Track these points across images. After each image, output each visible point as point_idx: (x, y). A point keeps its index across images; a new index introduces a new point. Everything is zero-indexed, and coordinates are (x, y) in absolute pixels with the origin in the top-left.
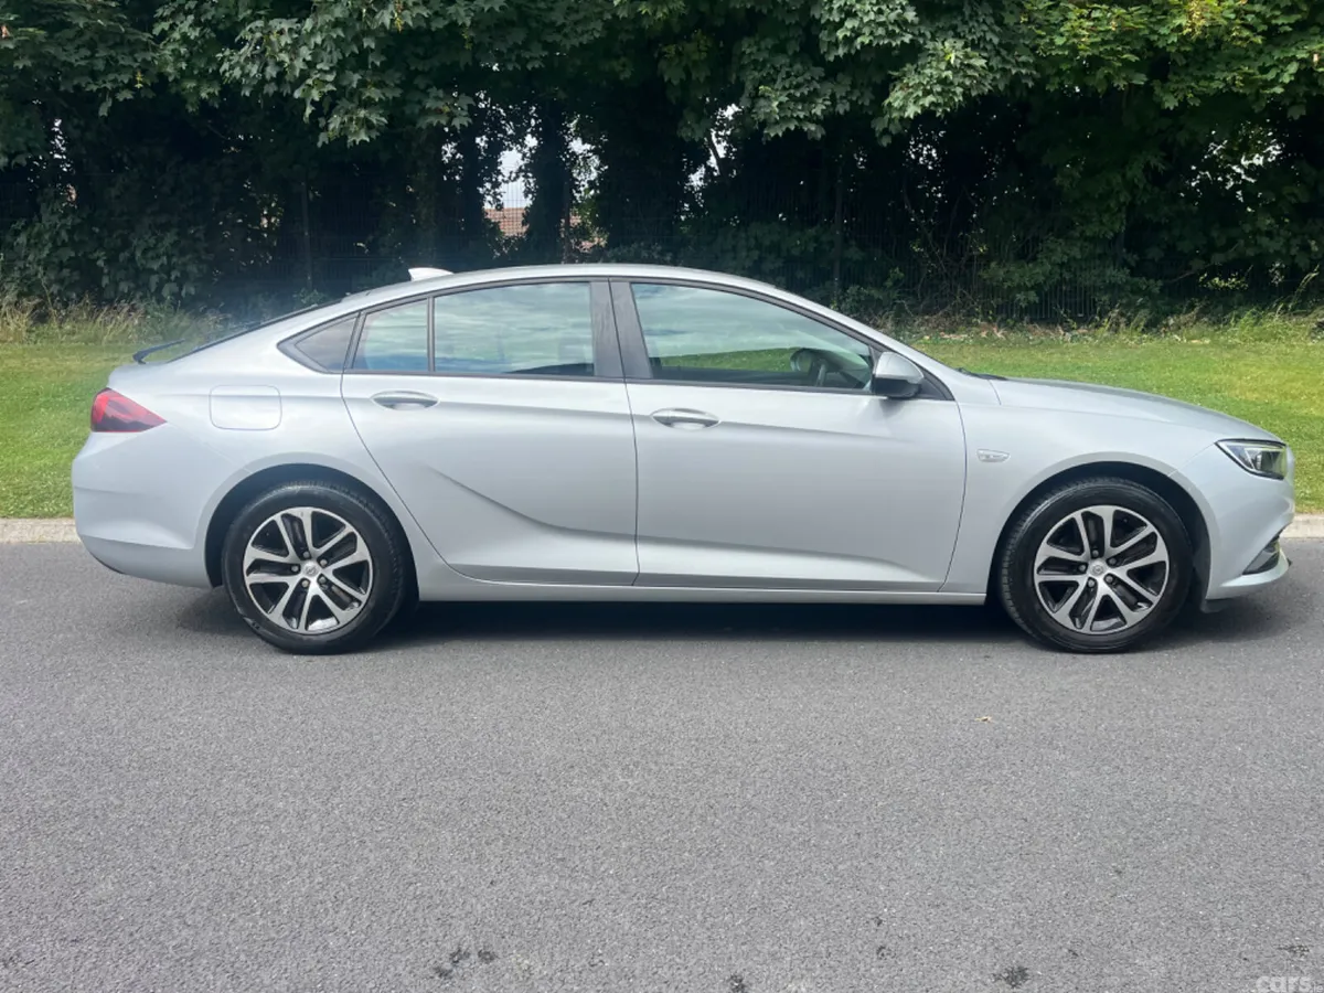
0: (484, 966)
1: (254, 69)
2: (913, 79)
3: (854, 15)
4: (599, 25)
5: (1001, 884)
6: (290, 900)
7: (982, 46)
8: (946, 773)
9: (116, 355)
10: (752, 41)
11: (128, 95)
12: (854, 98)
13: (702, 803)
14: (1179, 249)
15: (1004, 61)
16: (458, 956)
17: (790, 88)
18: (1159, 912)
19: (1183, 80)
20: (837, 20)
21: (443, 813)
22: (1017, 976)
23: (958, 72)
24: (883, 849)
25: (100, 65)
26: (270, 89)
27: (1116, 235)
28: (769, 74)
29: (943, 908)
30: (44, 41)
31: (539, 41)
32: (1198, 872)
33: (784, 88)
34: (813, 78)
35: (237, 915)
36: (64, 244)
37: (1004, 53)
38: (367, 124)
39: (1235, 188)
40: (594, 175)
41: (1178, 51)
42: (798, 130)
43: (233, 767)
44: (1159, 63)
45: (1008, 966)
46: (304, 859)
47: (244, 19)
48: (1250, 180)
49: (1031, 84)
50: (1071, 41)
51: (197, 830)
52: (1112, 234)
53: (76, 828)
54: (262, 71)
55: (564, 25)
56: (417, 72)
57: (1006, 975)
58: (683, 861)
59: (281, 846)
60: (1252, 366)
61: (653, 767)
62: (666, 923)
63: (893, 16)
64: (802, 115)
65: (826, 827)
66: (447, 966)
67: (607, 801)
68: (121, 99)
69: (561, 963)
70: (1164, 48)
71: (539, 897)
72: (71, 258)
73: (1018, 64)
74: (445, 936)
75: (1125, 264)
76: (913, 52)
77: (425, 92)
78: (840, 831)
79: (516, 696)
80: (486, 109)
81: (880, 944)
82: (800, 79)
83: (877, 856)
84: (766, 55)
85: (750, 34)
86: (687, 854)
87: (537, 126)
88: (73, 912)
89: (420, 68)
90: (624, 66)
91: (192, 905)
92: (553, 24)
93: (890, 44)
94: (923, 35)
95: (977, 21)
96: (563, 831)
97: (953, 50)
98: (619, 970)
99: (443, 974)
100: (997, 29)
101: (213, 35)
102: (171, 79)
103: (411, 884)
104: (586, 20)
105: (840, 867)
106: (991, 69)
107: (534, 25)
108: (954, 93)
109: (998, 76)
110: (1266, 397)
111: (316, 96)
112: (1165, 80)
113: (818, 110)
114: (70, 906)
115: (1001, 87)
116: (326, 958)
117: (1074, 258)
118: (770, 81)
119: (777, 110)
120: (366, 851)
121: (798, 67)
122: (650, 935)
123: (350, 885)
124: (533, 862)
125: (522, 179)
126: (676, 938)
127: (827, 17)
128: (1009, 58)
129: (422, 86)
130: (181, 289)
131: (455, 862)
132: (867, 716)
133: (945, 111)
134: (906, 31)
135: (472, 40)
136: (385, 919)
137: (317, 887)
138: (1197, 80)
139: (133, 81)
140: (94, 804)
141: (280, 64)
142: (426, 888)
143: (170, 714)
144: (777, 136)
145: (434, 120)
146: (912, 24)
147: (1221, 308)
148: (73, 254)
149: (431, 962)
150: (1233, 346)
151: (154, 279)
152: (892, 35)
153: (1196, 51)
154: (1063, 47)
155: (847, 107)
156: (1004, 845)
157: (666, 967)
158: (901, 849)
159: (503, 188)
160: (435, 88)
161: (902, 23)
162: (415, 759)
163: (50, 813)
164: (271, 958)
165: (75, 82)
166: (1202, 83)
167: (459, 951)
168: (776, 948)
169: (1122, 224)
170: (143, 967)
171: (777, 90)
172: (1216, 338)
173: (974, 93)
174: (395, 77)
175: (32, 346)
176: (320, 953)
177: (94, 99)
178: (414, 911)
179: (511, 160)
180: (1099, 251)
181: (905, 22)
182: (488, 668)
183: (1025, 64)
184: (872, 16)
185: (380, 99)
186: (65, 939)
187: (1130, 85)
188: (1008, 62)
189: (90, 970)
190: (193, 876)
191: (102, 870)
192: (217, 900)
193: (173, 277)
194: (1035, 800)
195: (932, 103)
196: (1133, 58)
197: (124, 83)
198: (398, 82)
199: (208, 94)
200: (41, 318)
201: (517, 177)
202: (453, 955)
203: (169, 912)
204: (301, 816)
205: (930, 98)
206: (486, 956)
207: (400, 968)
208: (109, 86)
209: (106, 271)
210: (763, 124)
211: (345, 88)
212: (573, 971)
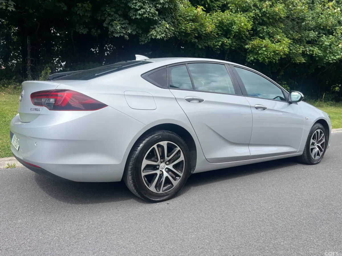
42: (123, 36)
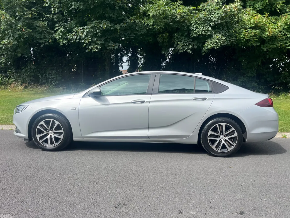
0: (125, 206)
1: (75, 37)
2: (210, 42)
3: (198, 28)
4: (145, 30)
5: (237, 197)
6: (82, 193)
7: (225, 35)
8: (223, 176)
9: (41, 95)
10: (177, 34)
11: (48, 44)
12: (198, 45)
13: (170, 180)
14: (267, 80)
15: (229, 39)
16: (119, 204)
17: (184, 43)
18: (272, 202)
19: (268, 45)
20: (195, 29)
21: (114, 179)
22: (242, 213)
23: (219, 40)
24: (210, 189)
25: (42, 37)
26: (78, 41)
27: (254, 76)
28: (180, 40)
29: (224, 200)
30: (31, 32)
31: (133, 33)
32: (280, 196)
33: (183, 43)
34: (189, 41)
35: (71, 195)
36: (32, 72)
37: (230, 37)
38: (97, 48)
39: (280, 67)
40: (142, 62)
41: (267, 39)
43: (68, 170)
44: (262, 41)
45: (240, 211)
46: (85, 186)
47: (73, 28)
48: (283, 65)
49: (235, 44)
50: (244, 36)
51: (61, 180)
52: (253, 76)
53: (35, 179)
54: (76, 38)
55: (138, 30)
56: (107, 38)
57: (239, 213)
58: (166, 190)
59: (79, 184)
60: (285, 103)
61: (158, 173)
62: (164, 200)
63: (206, 29)
64: (187, 48)
65: (197, 185)
66: (117, 206)
67: (149, 178)
68: (46, 44)
69: (141, 206)
70: (264, 38)
71: (136, 195)
72: (33, 75)
73: (233, 39)
74: (116, 201)
75: (256, 82)
76: (210, 37)
77: (109, 42)
78: (200, 186)
79: (128, 159)
80: (120, 48)
81: (211, 206)
82: (187, 41)
83: (209, 191)
84: (180, 36)
85: (176, 32)
86: (167, 188)
87: (131, 52)
88: (35, 194)
89: (108, 37)
90: (150, 38)
91: (61, 193)
92: (136, 30)
93: (205, 34)
94: (212, 33)
95: (224, 31)
96: (140, 183)
97: (218, 36)
98: (154, 208)
99: (116, 207)
100: (228, 32)
101: (67, 31)
102: (57, 39)
103: (108, 191)
104: (143, 29)
105: (201, 192)
106: (227, 40)
107: (132, 30)
108: (219, 44)
109: (228, 42)
110: (288, 109)
111: (87, 42)
112: (264, 44)
113: (190, 47)
114: (35, 193)
115: (229, 44)
116: (90, 203)
117: (245, 81)
118: (180, 41)
119: (181, 47)
120: (98, 185)
121: (186, 39)
122: (160, 202)
123: (95, 191)
124: (134, 189)
125: (127, 62)
126: (166, 203)
127: (192, 29)
128: (231, 38)
129: (108, 41)
130: (55, 82)
131: (117, 188)
132: (205, 166)
133: (217, 48)
134: (209, 32)
135: (119, 32)
136: (103, 197)
137: (88, 191)
138: (271, 45)
139: (49, 41)
140: (39, 175)
141: (80, 36)
142: (111, 192)
143: (54, 160)
144: (181, 52)
145: (110, 47)
146: (210, 31)
147: (277, 92)
148: (34, 74)
149: (113, 205)
150: (280, 100)
151: (50, 80)
152: (206, 33)
153: (271, 38)
154: (242, 37)
155: (196, 47)
156: (237, 190)
157: (164, 208)
158: (214, 189)
159: (123, 64)
160: (111, 41)
161: (208, 30)
162: (107, 170)
163: (30, 176)
164: (79, 203)
165: (37, 41)
166: (272, 45)
167: (119, 203)
168: (188, 206)
169: (255, 74)
170: (51, 204)
171: (182, 43)
172: (277, 98)
173: (223, 45)
174: (103, 39)
175: (23, 93)
176: (89, 203)
177: (40, 44)
178: (109, 196)
179: (125, 58)
180: (251, 79)
181: (209, 30)
182: (122, 155)
183: (234, 40)
184: (202, 29)
185: (100, 43)
186: (34, 199)
187: (257, 45)
188: (231, 39)
189: (40, 204)
190: (61, 188)
191: (41, 187)
192: (66, 193)
193: (54, 80)
194: (243, 182)
195: (214, 46)
196: (257, 40)
197: (47, 41)
198: (104, 40)
199: (65, 42)
200: (26, 87)
201: (126, 62)
202: (118, 204)
203: (56, 194)
204: (83, 179)
205: (214, 45)
206: (125, 205)
207: (107, 206)
208: (44, 41)
209: (40, 78)
210: (179, 50)
211: (93, 41)
212: (144, 208)
